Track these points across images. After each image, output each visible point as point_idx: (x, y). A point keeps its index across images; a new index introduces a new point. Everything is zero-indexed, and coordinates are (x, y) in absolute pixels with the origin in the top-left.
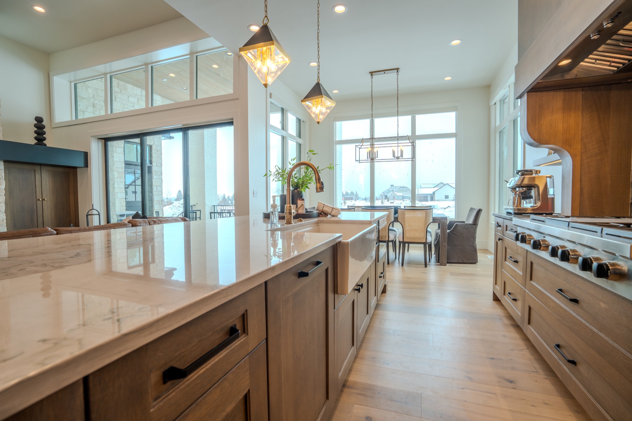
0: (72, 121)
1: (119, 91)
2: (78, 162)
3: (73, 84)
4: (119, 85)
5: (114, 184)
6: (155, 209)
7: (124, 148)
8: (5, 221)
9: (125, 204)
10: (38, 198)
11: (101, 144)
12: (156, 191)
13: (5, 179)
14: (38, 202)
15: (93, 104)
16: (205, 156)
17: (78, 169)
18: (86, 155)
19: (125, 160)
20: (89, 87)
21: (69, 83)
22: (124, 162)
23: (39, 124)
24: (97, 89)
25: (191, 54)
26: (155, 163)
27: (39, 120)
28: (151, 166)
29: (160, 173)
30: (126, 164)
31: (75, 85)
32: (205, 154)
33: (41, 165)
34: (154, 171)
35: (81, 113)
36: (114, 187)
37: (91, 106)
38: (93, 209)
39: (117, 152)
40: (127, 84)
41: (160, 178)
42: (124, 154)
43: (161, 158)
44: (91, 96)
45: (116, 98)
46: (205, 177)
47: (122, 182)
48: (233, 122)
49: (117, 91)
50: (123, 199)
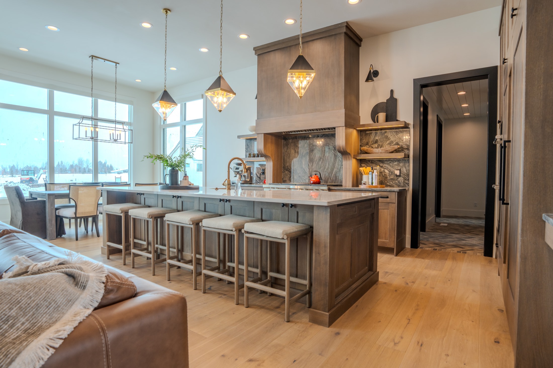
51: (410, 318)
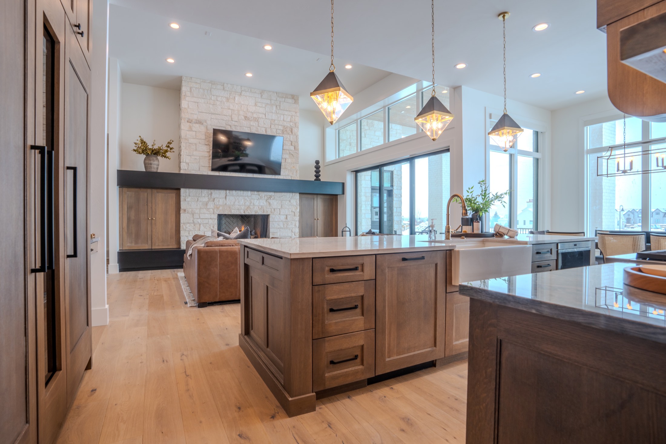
0: (336, 159)
1: (368, 129)
2: (338, 191)
3: (337, 131)
4: (368, 124)
5: (361, 207)
6: (395, 228)
7: (371, 176)
8: (298, 233)
9: (370, 224)
10: (315, 218)
11: (353, 175)
12: (396, 212)
13: (299, 205)
14: (315, 220)
15: (350, 143)
16: (443, 176)
17: (338, 196)
18: (343, 184)
19: (372, 185)
20: (347, 130)
21: (335, 131)
22: (371, 187)
23: (317, 165)
24: (353, 131)
25: (417, 91)
26: (396, 187)
27: (317, 162)
28: (392, 190)
29: (400, 196)
30: (372, 189)
31: (339, 131)
32: (443, 174)
33: (317, 194)
34: (395, 194)
35: (342, 151)
36: (361, 210)
37: (348, 145)
38: (346, 227)
39: (365, 179)
40: (374, 121)
41: (400, 200)
42: (371, 181)
43: (401, 181)
44: (349, 137)
45: (366, 135)
46: (443, 198)
47: (368, 205)
48: (449, 149)
49: (367, 129)
50: (369, 219)
51: (187, 377)
